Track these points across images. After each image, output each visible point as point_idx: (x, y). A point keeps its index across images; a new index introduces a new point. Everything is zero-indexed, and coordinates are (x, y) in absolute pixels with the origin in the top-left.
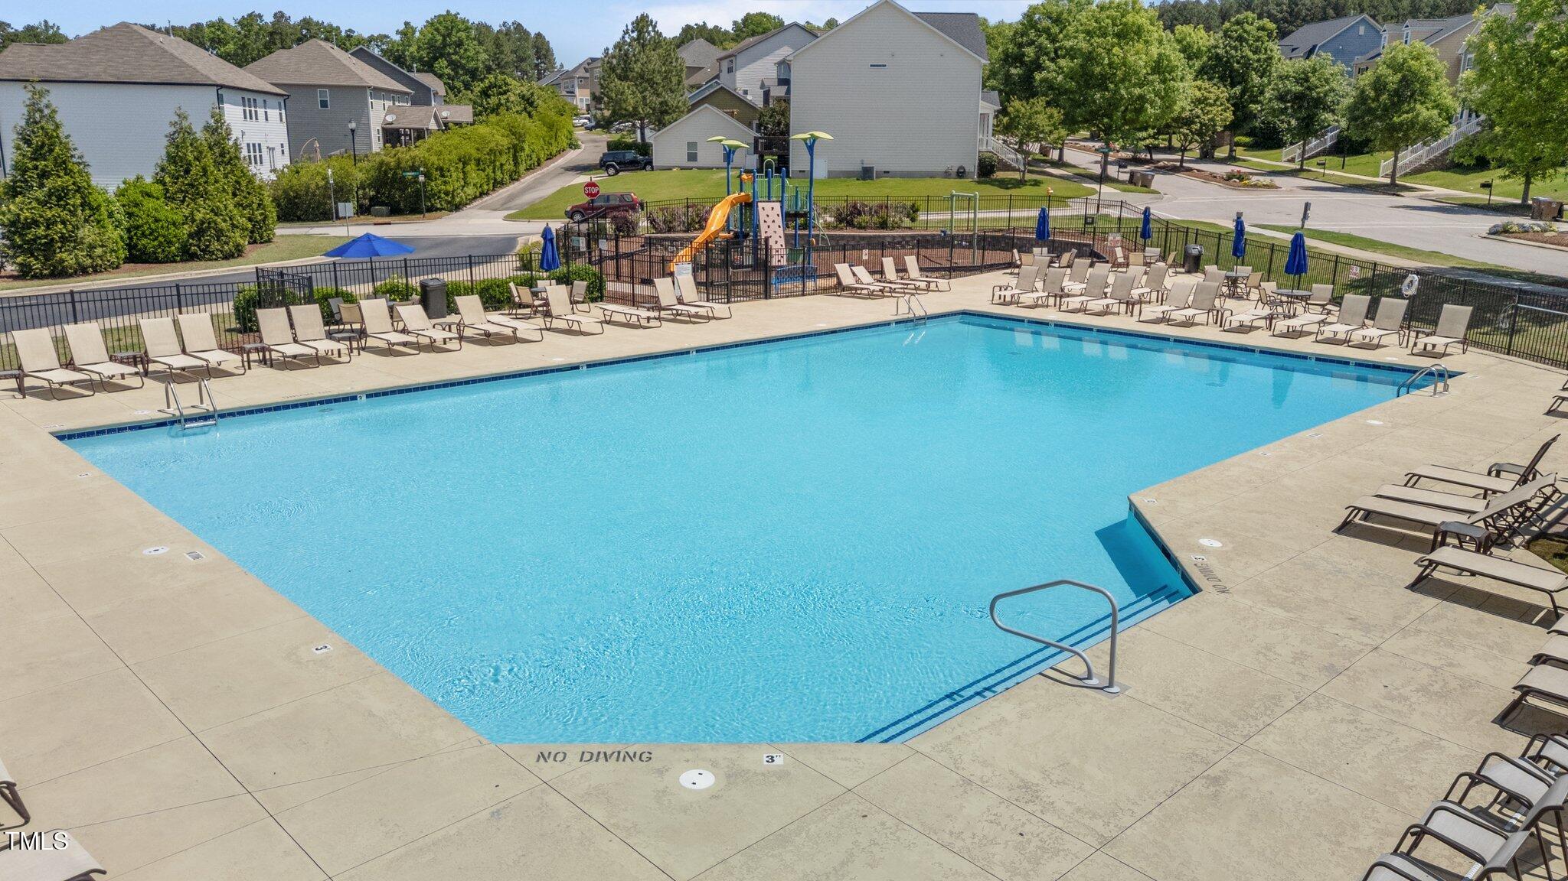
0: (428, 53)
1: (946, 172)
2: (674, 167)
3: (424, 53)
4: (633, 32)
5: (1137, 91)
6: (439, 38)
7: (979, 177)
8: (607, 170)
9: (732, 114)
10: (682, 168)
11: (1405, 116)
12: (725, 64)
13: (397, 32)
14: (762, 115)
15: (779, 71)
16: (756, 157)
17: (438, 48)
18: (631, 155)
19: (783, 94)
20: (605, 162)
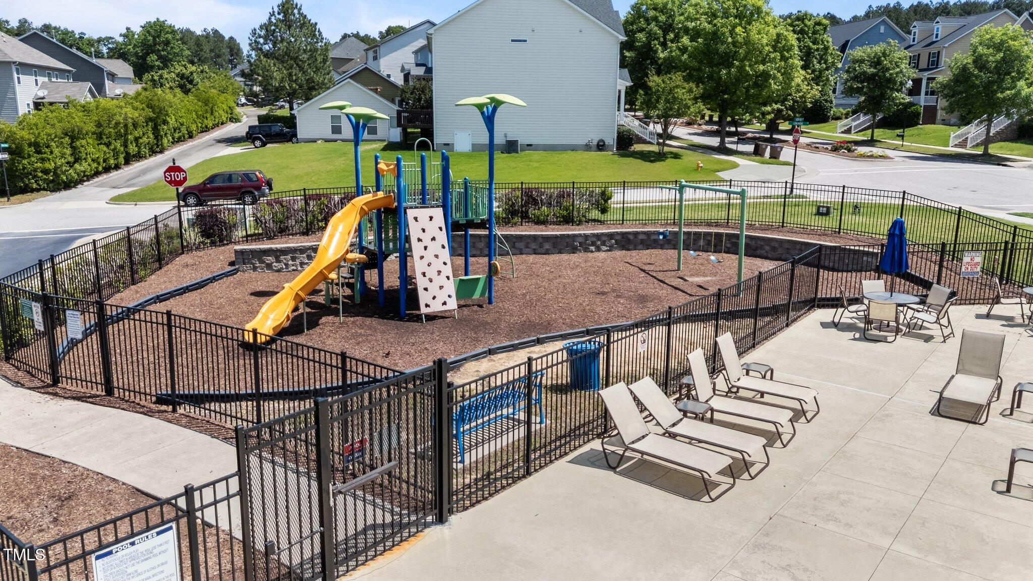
0: (142, 50)
1: (587, 145)
2: (319, 139)
3: (139, 50)
4: (279, 14)
5: (761, 67)
6: (150, 38)
7: (617, 149)
8: (253, 142)
9: (375, 91)
10: (327, 141)
11: (1008, 92)
12: (371, 54)
13: (121, 35)
14: (403, 91)
15: (416, 58)
16: (399, 130)
17: (151, 46)
18: (278, 127)
19: (422, 74)
20: (251, 135)
